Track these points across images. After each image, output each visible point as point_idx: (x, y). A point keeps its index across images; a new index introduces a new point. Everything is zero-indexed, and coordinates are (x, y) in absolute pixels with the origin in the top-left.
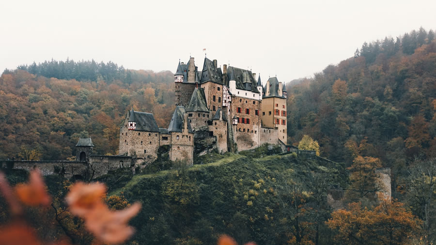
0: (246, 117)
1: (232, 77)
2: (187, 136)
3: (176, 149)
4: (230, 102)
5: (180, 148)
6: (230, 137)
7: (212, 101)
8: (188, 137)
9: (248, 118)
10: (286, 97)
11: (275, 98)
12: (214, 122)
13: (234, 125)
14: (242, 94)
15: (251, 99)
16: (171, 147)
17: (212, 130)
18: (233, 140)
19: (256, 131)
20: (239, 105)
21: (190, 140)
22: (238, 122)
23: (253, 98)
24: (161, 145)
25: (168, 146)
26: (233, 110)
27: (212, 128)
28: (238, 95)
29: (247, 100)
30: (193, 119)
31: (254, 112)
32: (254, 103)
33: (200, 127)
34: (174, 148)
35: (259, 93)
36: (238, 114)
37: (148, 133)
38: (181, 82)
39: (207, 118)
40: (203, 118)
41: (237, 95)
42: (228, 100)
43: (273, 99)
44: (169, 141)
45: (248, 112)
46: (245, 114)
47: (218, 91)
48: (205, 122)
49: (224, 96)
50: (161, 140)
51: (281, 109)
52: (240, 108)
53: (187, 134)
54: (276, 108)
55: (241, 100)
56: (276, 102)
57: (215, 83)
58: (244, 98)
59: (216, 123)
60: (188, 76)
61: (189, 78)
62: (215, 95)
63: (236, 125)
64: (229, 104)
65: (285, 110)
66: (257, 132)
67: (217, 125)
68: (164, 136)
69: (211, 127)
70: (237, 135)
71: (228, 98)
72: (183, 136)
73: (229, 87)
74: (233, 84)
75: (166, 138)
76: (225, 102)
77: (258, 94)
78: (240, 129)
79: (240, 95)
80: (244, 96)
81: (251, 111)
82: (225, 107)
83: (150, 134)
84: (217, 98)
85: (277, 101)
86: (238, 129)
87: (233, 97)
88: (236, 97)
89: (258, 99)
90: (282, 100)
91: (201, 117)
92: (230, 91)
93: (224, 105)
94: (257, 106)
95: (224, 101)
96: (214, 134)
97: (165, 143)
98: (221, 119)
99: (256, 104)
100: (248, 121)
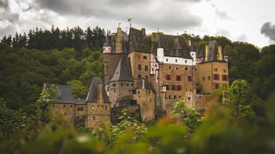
0: (177, 83)
1: (159, 45)
2: (102, 106)
3: (91, 119)
4: (158, 70)
5: (96, 118)
6: (158, 104)
7: (137, 70)
8: (104, 106)
9: (179, 84)
10: (227, 61)
11: (214, 63)
12: (137, 91)
13: (163, 92)
14: (172, 60)
15: (182, 66)
16: (86, 117)
17: (136, 99)
18: (161, 107)
19: (189, 98)
20: (169, 72)
21: (106, 110)
22: (167, 89)
23: (185, 64)
24: (77, 116)
25: (83, 116)
26: (161, 78)
27: (136, 97)
28: (167, 62)
29: (177, 67)
30: (116, 88)
31: (187, 78)
32: (186, 69)
33: (123, 96)
34: (90, 118)
35: (192, 58)
36: (167, 81)
37: (63, 105)
38: (108, 53)
39: (131, 87)
40: (127, 87)
41: (165, 62)
42: (155, 68)
43: (210, 64)
44: (84, 111)
45: (179, 78)
46: (176, 81)
47: (145, 60)
48: (130, 91)
49: (152, 64)
50: (76, 111)
51: (221, 73)
52: (169, 75)
53: (103, 104)
54: (215, 73)
55: (170, 67)
56: (215, 67)
57: (140, 52)
58: (174, 65)
59: (139, 92)
60: (115, 47)
61: (117, 48)
62: (140, 64)
63: (165, 92)
64: (157, 72)
65: (227, 74)
66: (191, 99)
67: (140, 94)
68: (79, 106)
69: (134, 95)
70: (167, 102)
71: (156, 66)
72: (98, 106)
73: (157, 55)
74: (160, 51)
75: (81, 109)
76: (153, 70)
77: (191, 60)
78: (170, 96)
79: (169, 62)
80: (174, 63)
81: (182, 78)
82: (153, 75)
83: (64, 106)
84: (143, 67)
85: (216, 65)
86: (168, 96)
87: (161, 64)
88: (165, 64)
89: (191, 65)
90: (222, 64)
91: (124, 87)
92: (158, 59)
93: (151, 73)
94: (190, 72)
95: (151, 70)
96: (138, 103)
97: (81, 113)
98: (143, 87)
99: (189, 70)
100: (179, 88)
